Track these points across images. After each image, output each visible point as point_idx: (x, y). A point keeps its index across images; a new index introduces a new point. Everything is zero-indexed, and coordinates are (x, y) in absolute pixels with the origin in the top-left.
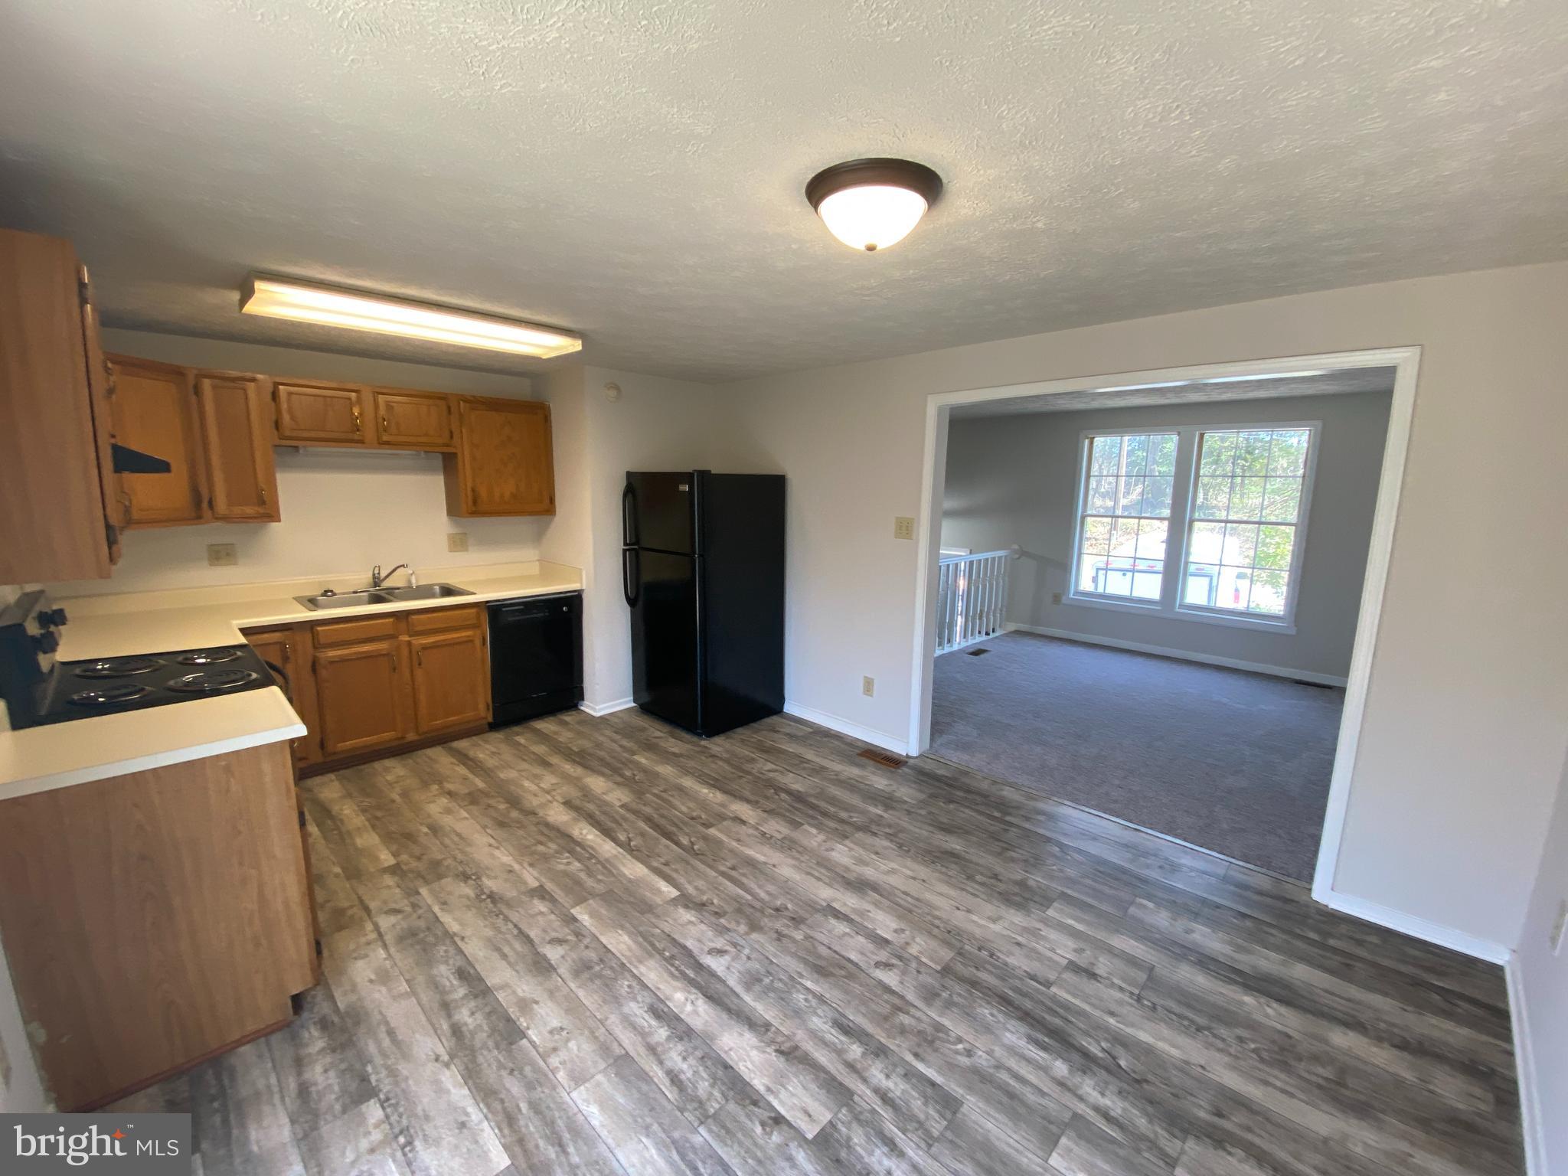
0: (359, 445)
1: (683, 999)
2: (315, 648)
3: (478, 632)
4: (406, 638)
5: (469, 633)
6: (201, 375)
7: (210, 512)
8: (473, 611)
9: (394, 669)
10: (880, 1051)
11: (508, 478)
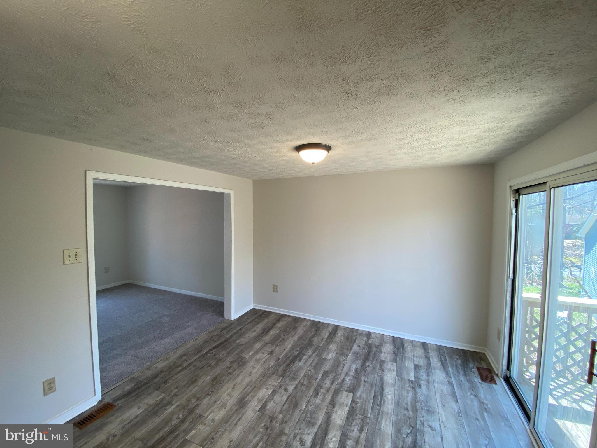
1: (389, 395)
10: (319, 386)
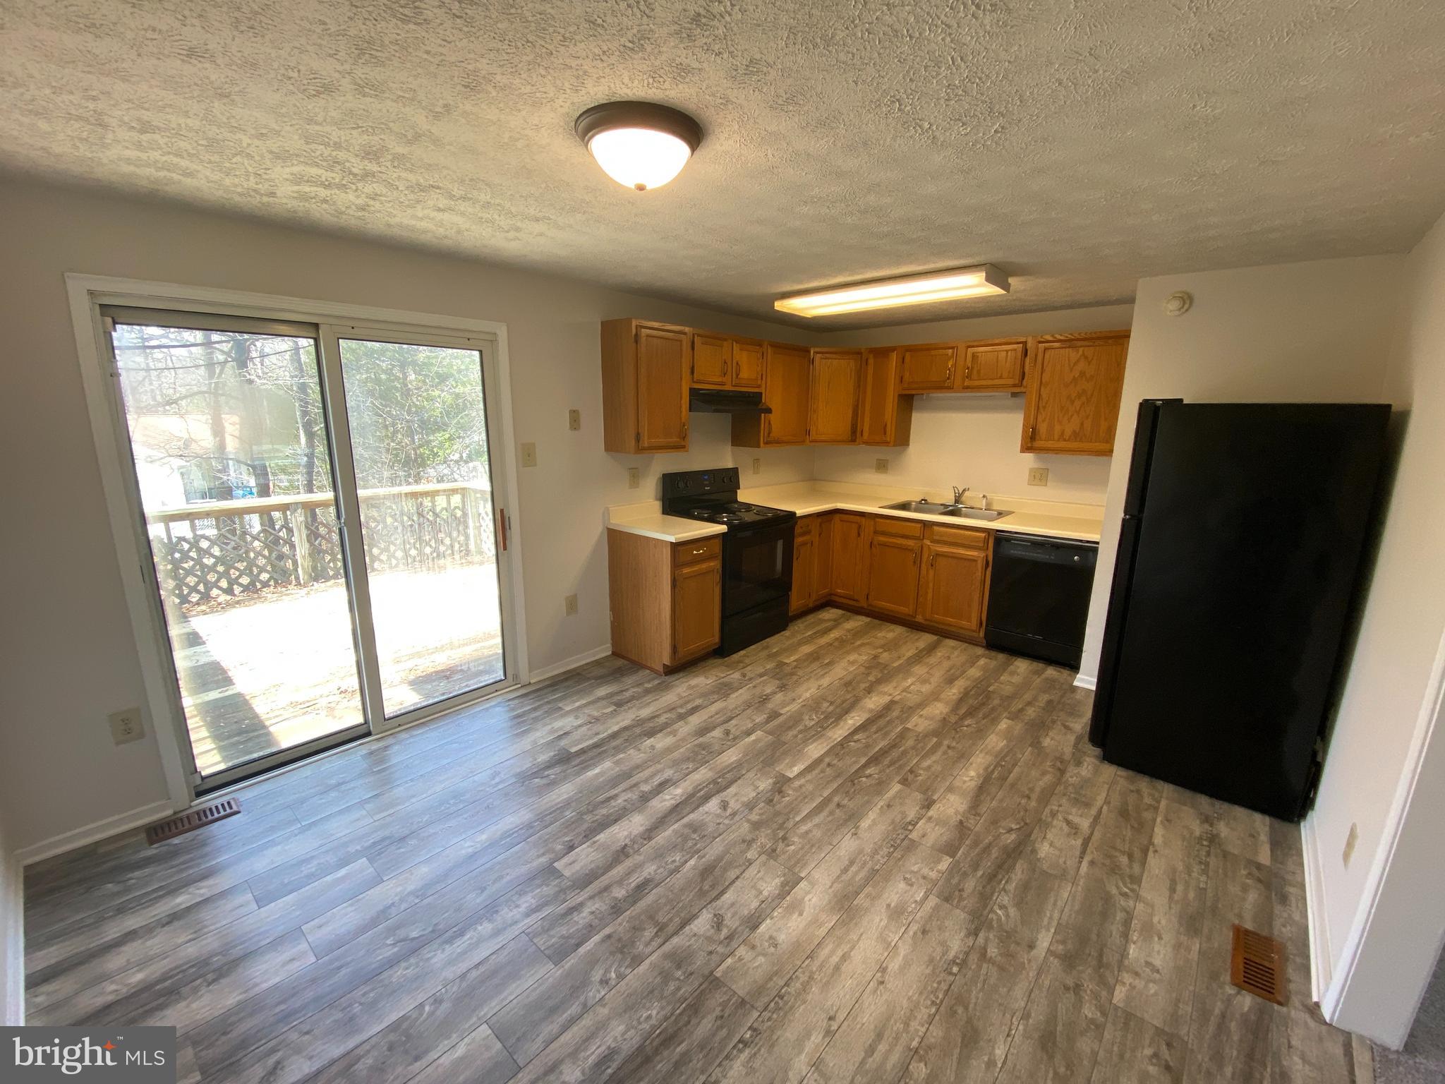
0: (952, 390)
2: (874, 532)
3: (984, 555)
4: (928, 543)
7: (860, 437)
8: (983, 535)
10: (617, 909)
11: (1072, 416)
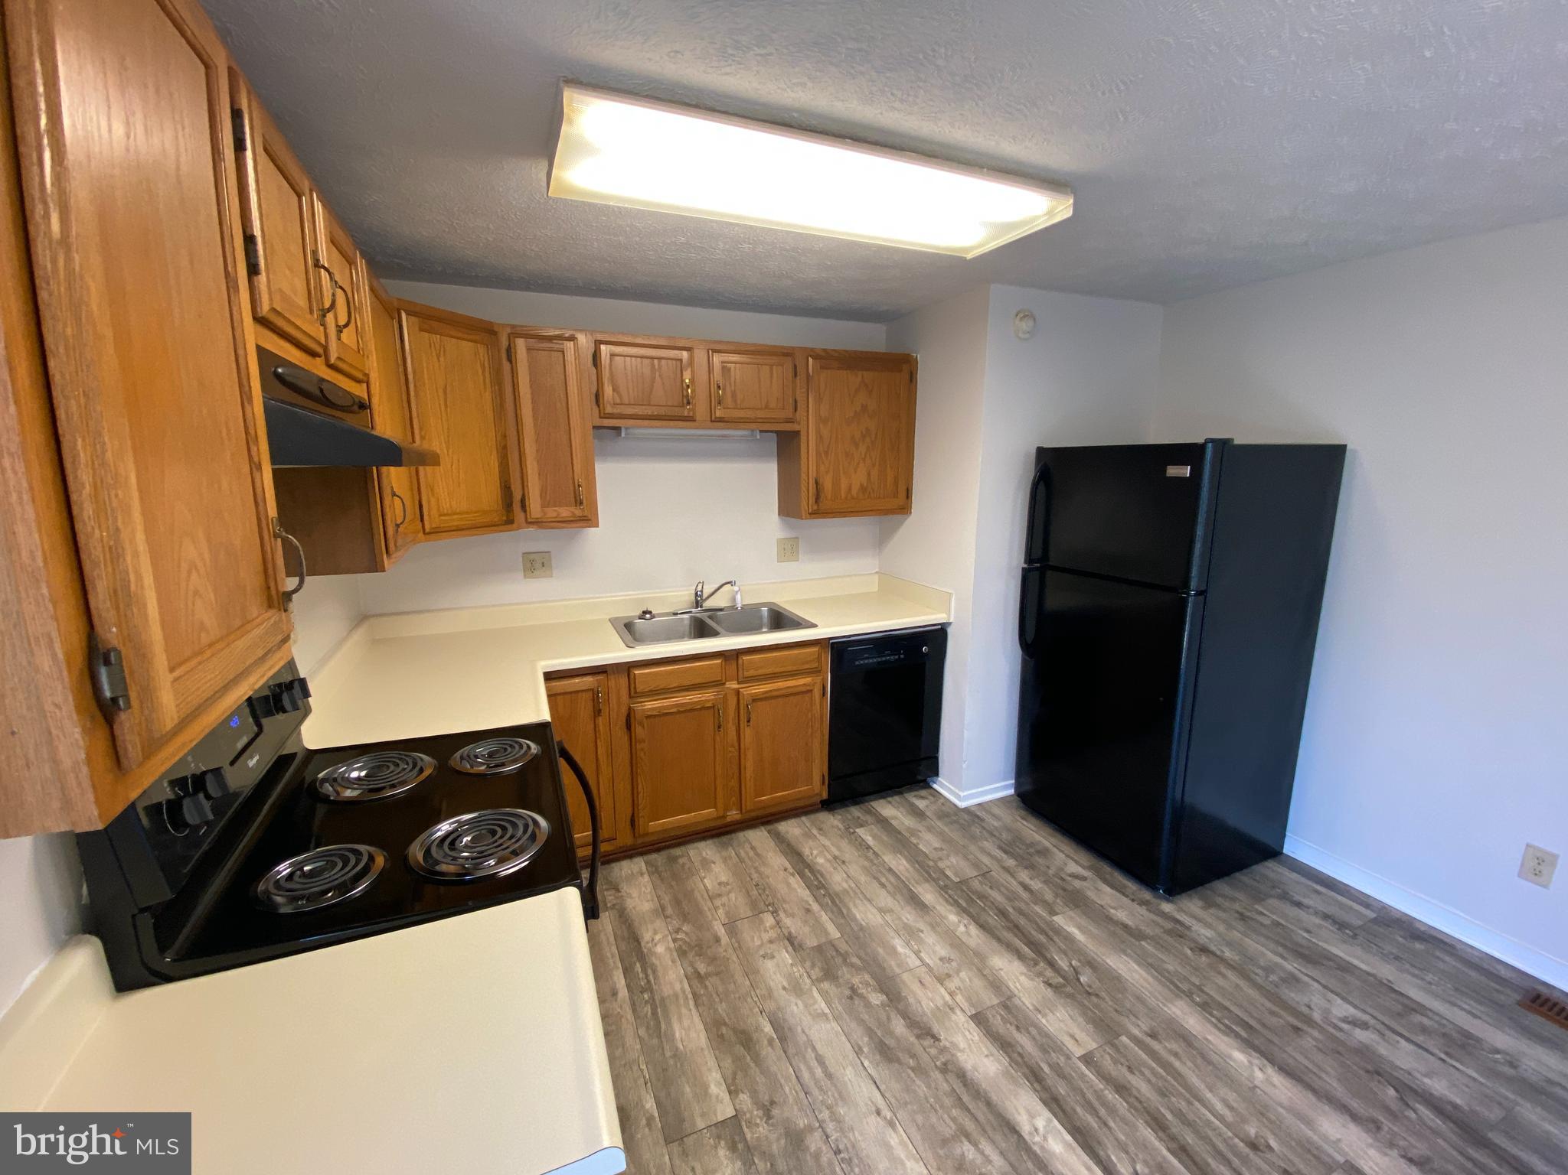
0: (688, 423)
2: (630, 697)
3: (818, 680)
4: (734, 685)
5: (808, 680)
6: (516, 333)
7: (522, 515)
8: (815, 649)
9: (719, 727)
11: (858, 464)
